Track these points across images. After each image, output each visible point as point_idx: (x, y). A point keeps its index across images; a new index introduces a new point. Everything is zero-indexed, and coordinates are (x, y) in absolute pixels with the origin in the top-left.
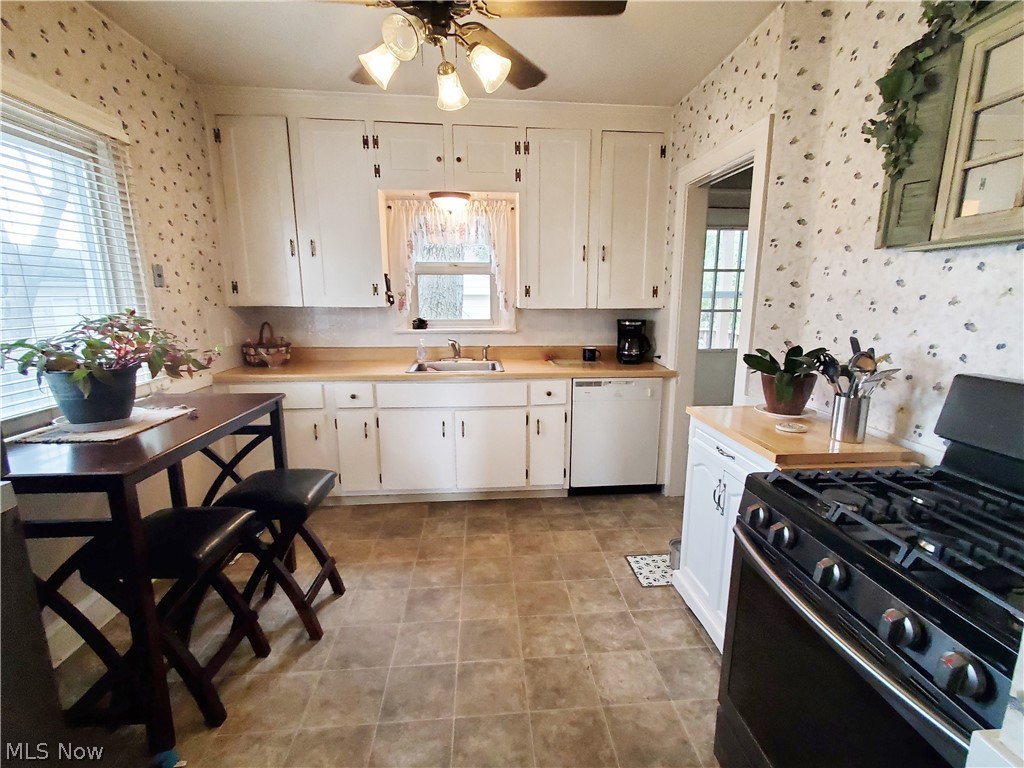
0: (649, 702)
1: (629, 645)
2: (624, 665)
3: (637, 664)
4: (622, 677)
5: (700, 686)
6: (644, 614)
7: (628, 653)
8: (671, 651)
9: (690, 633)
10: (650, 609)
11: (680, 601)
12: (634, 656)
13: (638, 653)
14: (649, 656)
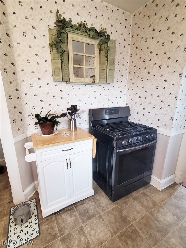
0: (105, 220)
1: (82, 232)
2: (93, 232)
3: (91, 227)
4: (99, 231)
5: (92, 207)
6: (60, 230)
7: (86, 232)
8: (80, 217)
9: (69, 212)
10: (57, 229)
11: (50, 217)
12: (87, 229)
13: (85, 228)
14: (85, 224)
